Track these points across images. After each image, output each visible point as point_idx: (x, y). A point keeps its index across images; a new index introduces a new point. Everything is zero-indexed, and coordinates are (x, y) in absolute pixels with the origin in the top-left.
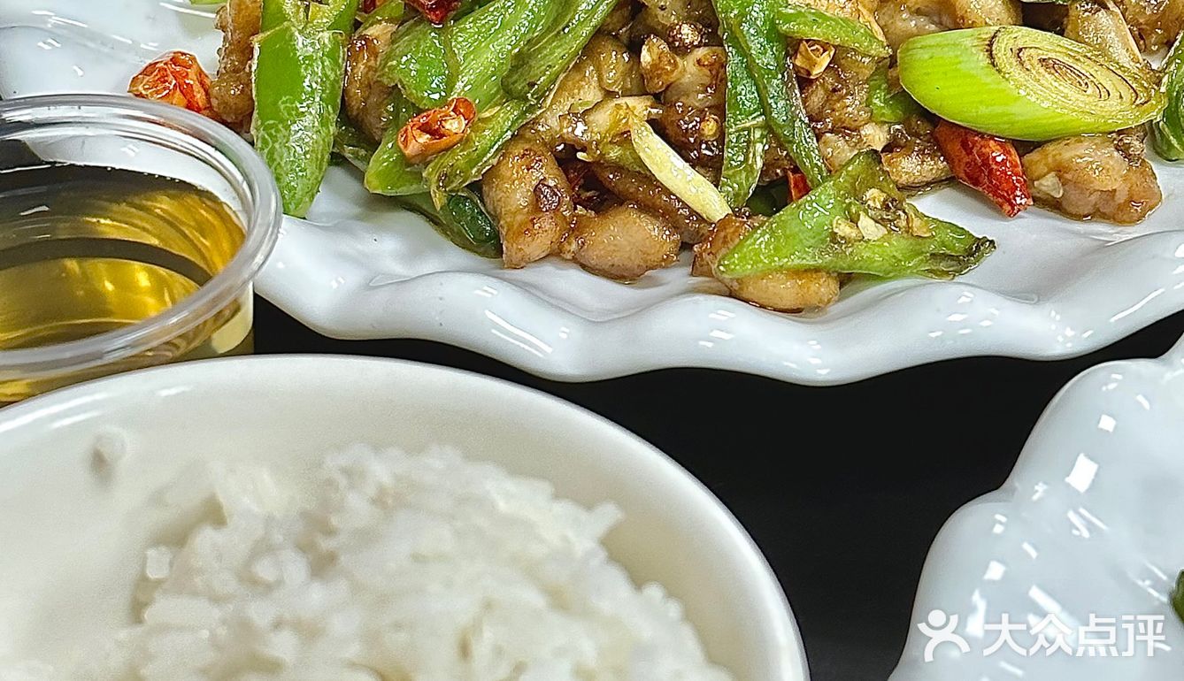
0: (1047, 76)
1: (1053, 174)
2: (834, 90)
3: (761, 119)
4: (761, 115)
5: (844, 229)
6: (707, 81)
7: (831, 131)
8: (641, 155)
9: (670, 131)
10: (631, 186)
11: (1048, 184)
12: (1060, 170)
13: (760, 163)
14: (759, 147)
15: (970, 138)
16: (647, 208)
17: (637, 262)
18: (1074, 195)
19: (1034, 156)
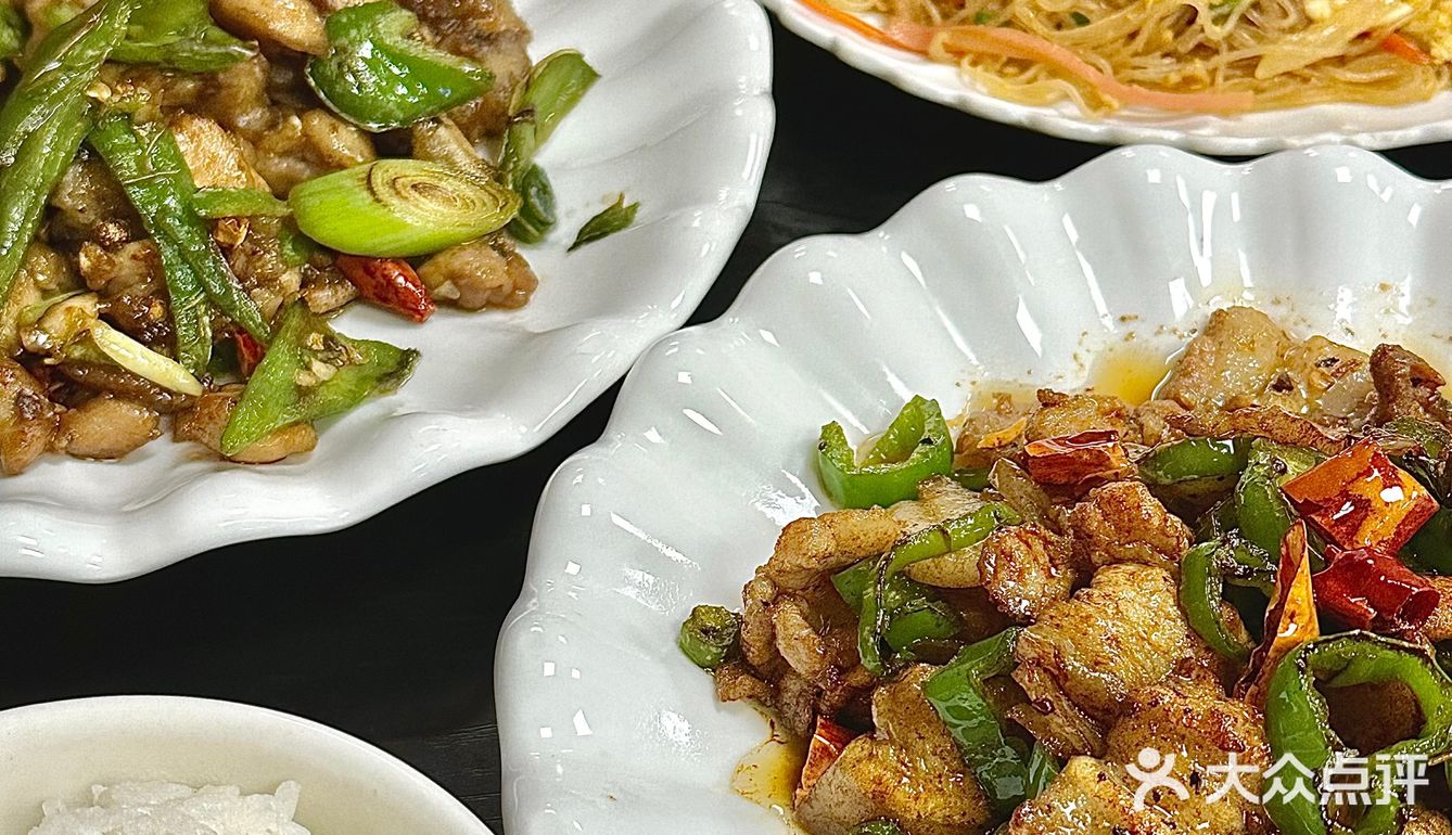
0: (423, 199)
1: (448, 282)
2: (254, 253)
3: (202, 296)
4: (201, 292)
5: (304, 379)
6: (143, 270)
7: (257, 286)
8: (105, 350)
9: (122, 322)
10: (101, 377)
11: (446, 289)
12: (454, 277)
13: (210, 334)
14: (206, 319)
15: (371, 264)
16: (122, 395)
17: (125, 442)
18: (469, 296)
19: (426, 269)
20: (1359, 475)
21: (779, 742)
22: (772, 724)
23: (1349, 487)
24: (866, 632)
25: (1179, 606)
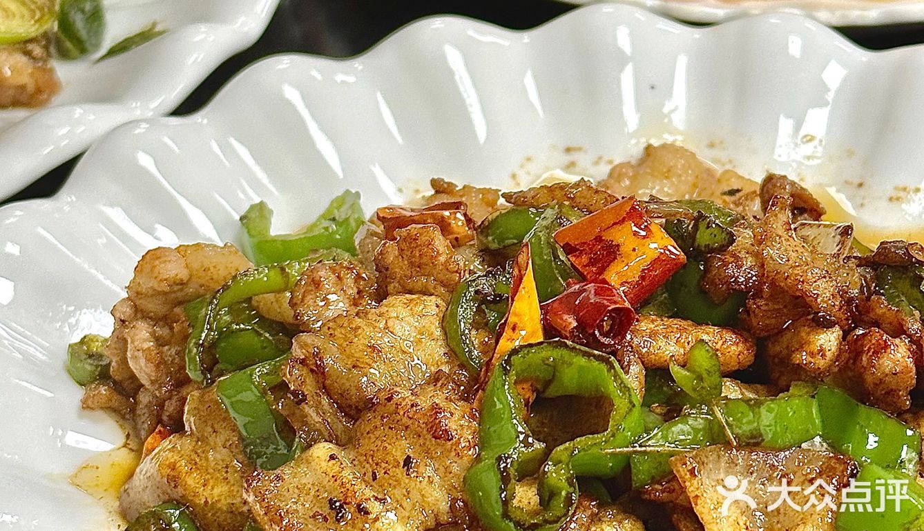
20: (614, 224)
21: (131, 449)
22: (128, 436)
23: (603, 233)
24: (192, 344)
25: (443, 328)
